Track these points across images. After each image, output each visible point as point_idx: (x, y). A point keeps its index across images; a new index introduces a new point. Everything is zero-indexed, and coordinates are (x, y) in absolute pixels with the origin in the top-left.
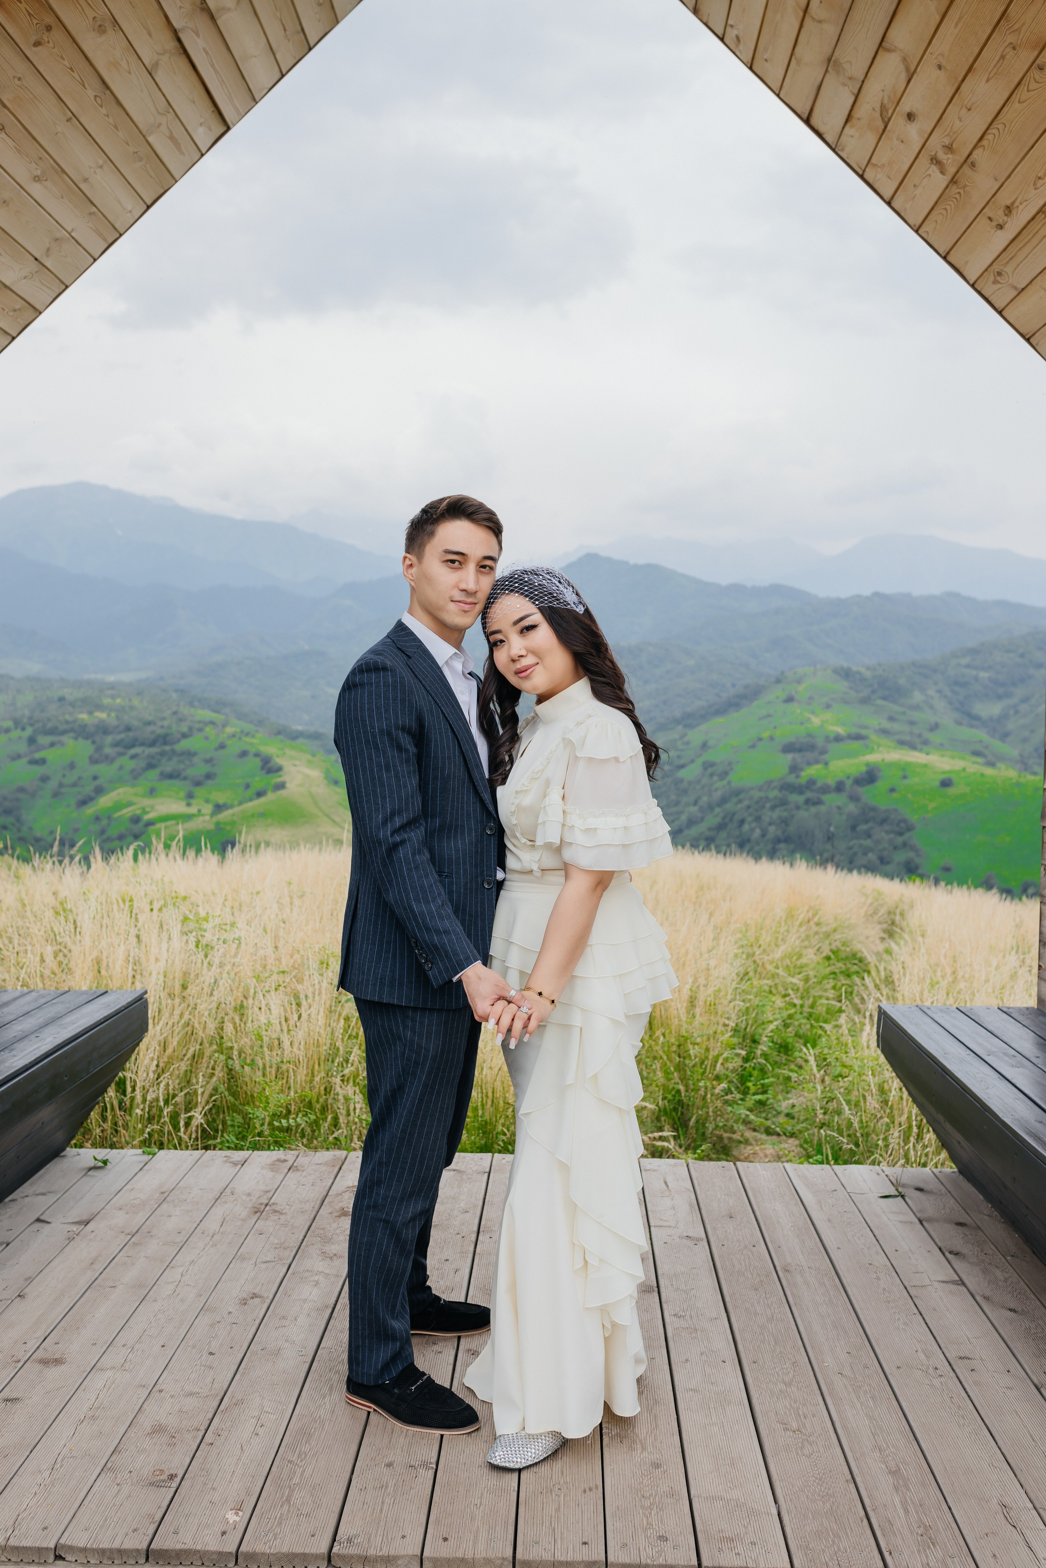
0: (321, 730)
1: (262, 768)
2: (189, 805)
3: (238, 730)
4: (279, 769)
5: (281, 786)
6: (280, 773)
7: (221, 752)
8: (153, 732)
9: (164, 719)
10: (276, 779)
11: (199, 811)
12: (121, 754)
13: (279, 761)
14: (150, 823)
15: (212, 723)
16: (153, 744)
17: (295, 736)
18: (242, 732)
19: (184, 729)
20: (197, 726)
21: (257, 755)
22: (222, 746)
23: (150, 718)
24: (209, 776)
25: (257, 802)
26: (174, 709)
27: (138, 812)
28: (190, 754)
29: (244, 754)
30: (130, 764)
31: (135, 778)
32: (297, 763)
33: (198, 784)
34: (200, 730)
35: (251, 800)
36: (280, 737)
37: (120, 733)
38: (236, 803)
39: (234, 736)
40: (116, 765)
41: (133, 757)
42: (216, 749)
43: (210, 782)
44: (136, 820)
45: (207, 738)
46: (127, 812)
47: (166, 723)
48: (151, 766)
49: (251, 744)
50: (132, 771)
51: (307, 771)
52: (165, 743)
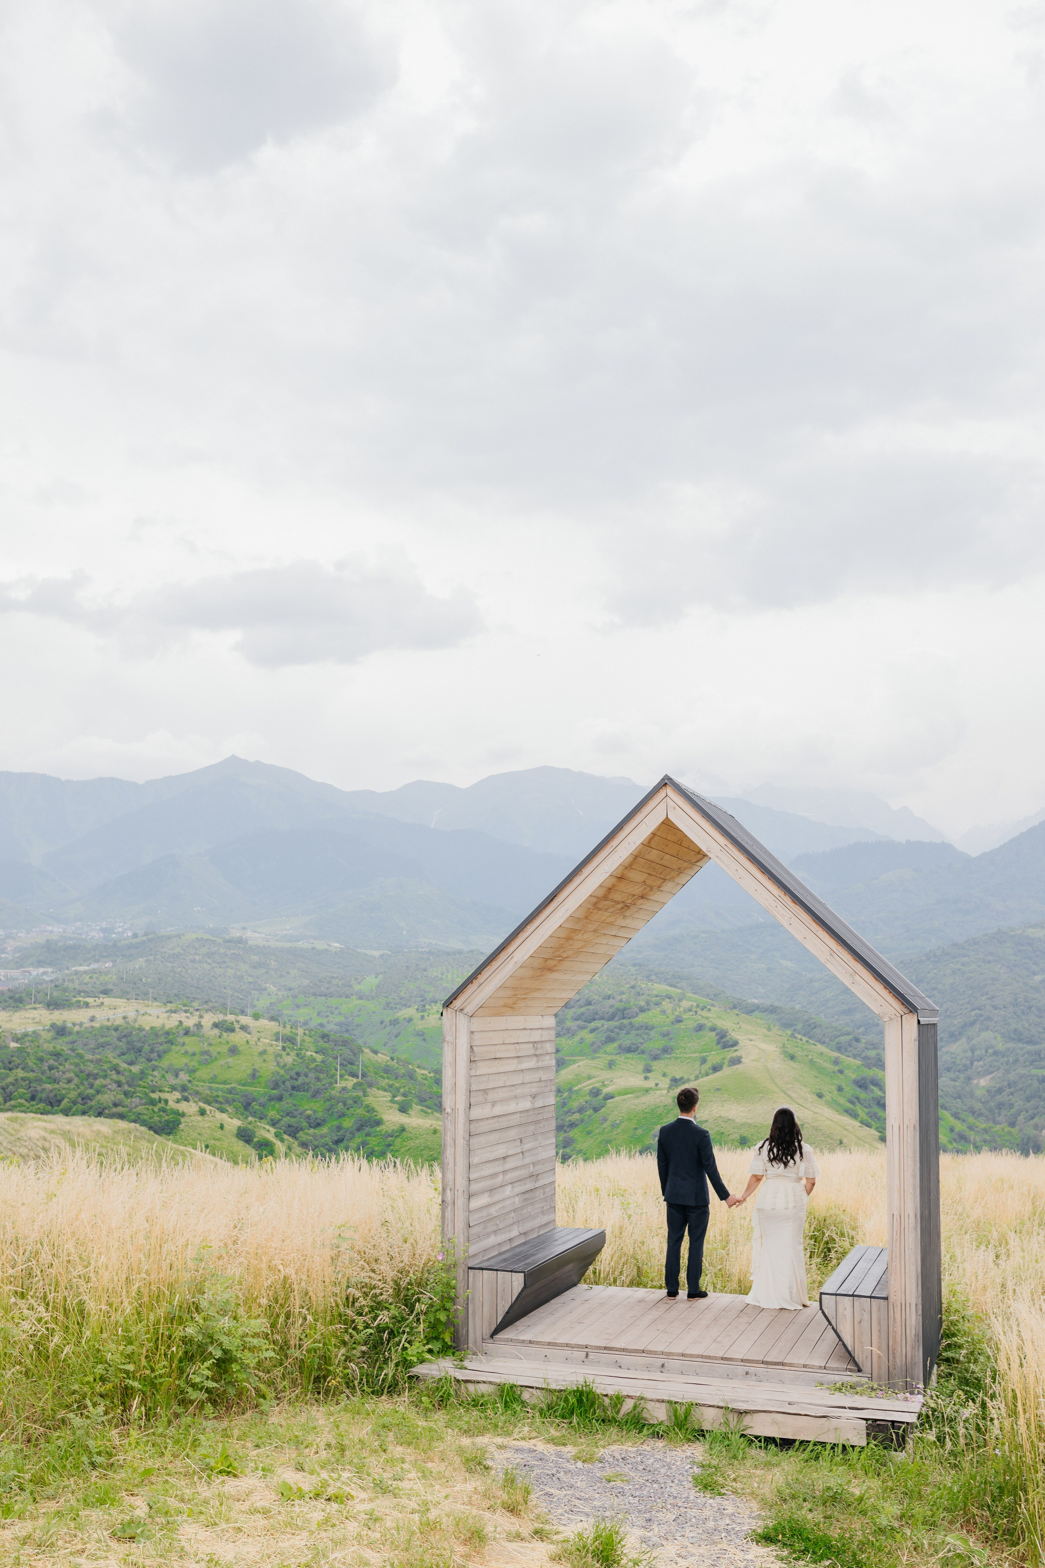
0: (777, 1004)
1: (718, 1043)
2: (646, 1078)
3: (695, 1004)
4: (735, 1043)
5: (737, 1061)
6: (735, 1048)
7: (677, 1026)
8: (612, 1006)
9: (623, 993)
10: (731, 1054)
11: (657, 1085)
12: (583, 1028)
13: (734, 1035)
14: (609, 1097)
15: (669, 997)
16: (612, 1018)
17: (750, 1010)
18: (698, 1006)
19: (642, 1003)
20: (654, 999)
21: (713, 1029)
22: (679, 1021)
23: (610, 992)
24: (666, 1050)
25: (711, 1077)
26: (632, 983)
27: (597, 1085)
28: (648, 1028)
29: (700, 1028)
30: (590, 1038)
31: (595, 1051)
32: (752, 1037)
33: (655, 1058)
34: (657, 1004)
35: (707, 1075)
36: (736, 1011)
37: (581, 1007)
38: (692, 1077)
39: (690, 1010)
40: (577, 1038)
41: (593, 1031)
42: (673, 1023)
43: (668, 1056)
44: (595, 1093)
45: (664, 1012)
46: (587, 1086)
47: (624, 997)
48: (610, 1040)
49: (707, 1018)
50: (593, 1044)
51: (763, 1046)
52: (624, 1018)
